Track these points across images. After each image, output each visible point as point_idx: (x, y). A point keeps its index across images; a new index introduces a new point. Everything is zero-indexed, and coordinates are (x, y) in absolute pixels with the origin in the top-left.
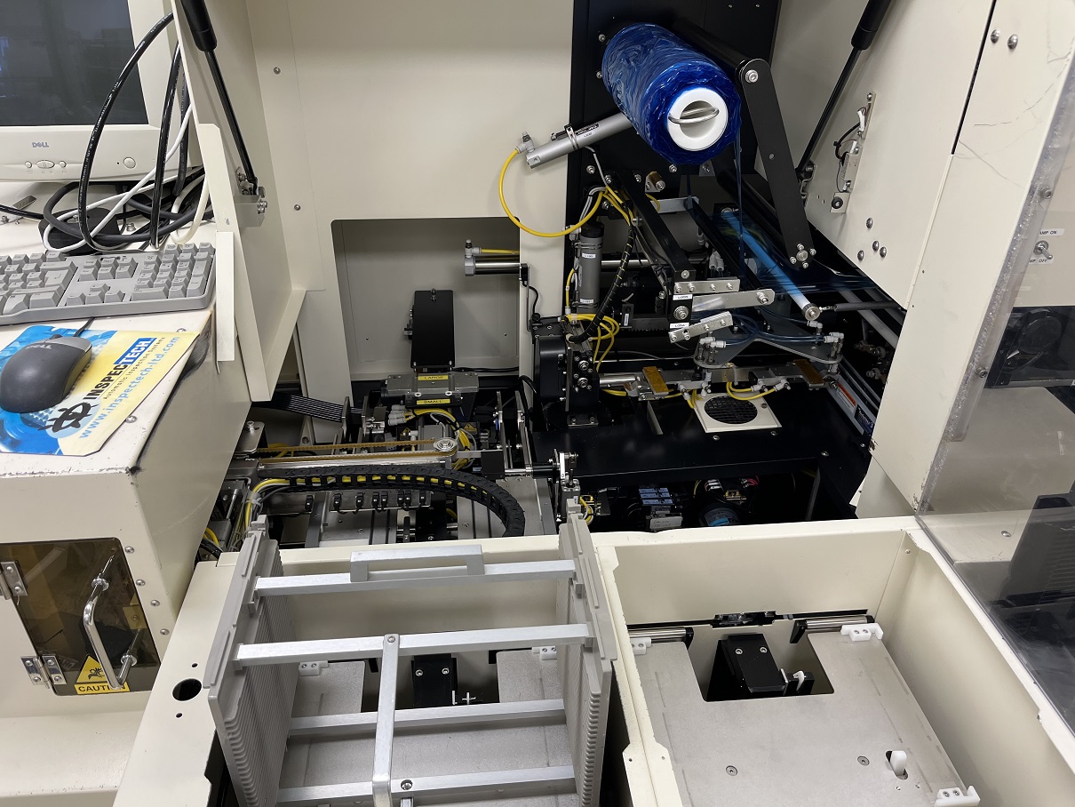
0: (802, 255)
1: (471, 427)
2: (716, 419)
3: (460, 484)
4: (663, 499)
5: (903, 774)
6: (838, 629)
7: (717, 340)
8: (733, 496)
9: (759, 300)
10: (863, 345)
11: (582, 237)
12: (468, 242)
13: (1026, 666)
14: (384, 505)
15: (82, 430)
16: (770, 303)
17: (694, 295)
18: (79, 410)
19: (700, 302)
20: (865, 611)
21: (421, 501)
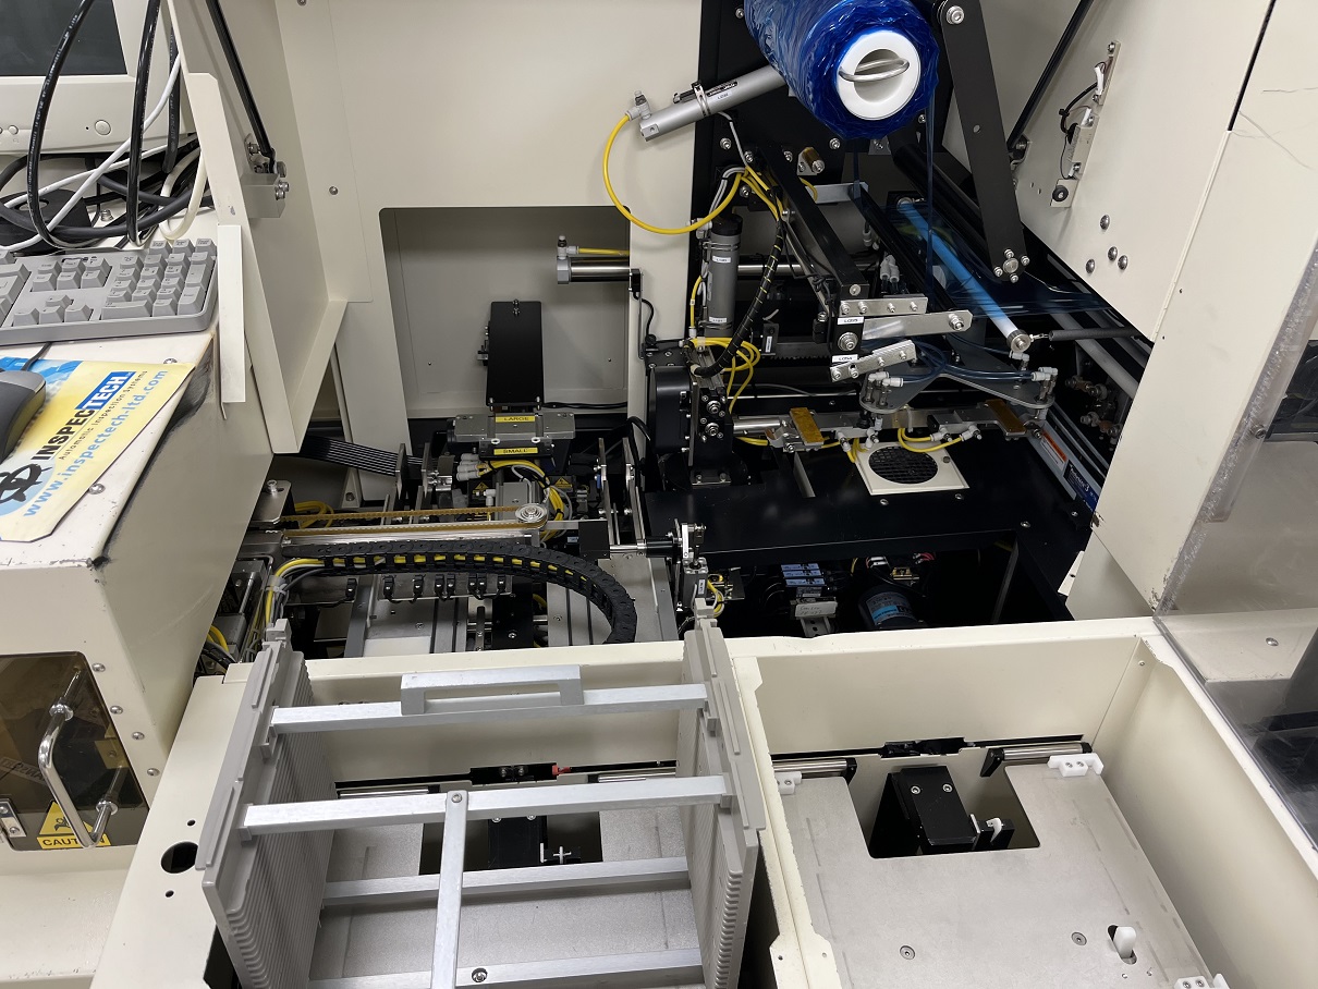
0: (1011, 264)
1: (565, 482)
2: (884, 477)
3: (551, 567)
4: (812, 578)
5: (1130, 957)
6: (1045, 760)
7: (891, 376)
8: (903, 575)
9: (952, 325)
10: (1077, 381)
11: (713, 235)
12: (562, 238)
13: (1297, 819)
14: (451, 591)
15: (28, 505)
16: (965, 329)
17: (865, 318)
18: (25, 475)
19: (872, 328)
20: (1079, 737)
21: (499, 586)
